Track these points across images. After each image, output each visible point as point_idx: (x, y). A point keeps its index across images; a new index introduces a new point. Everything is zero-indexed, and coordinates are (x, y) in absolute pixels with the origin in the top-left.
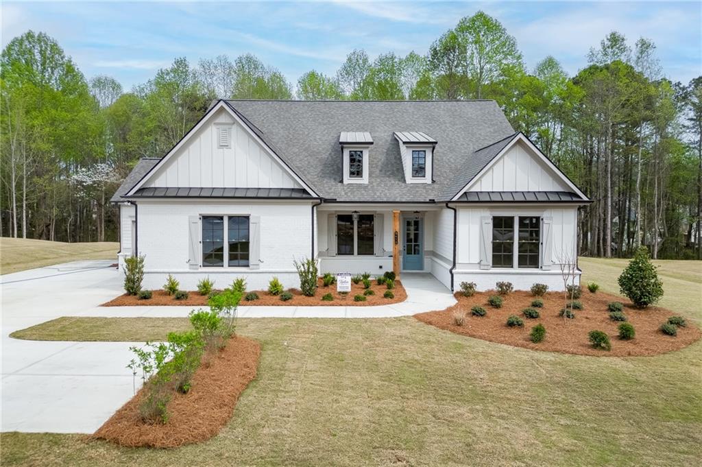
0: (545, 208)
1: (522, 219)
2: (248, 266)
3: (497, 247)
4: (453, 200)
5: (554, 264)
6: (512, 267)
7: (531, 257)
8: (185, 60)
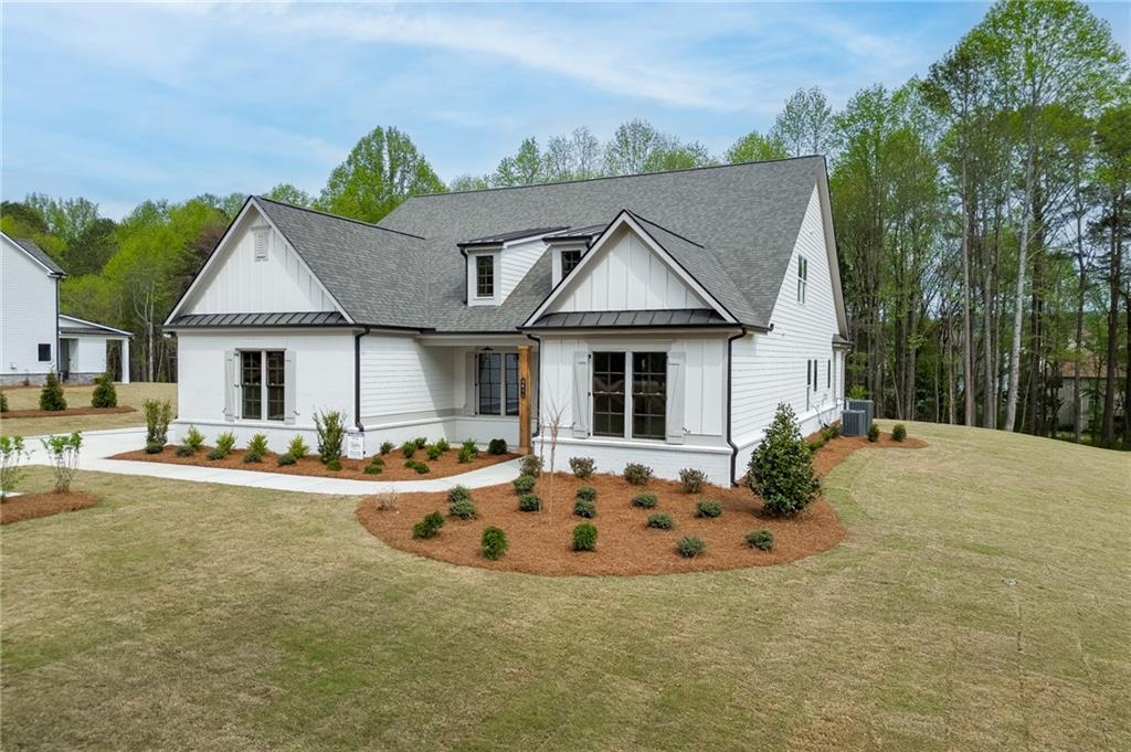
0: (674, 337)
1: (638, 357)
2: (283, 420)
3: (600, 402)
4: (526, 325)
5: (688, 434)
6: (623, 436)
7: (652, 421)
8: (534, 142)
